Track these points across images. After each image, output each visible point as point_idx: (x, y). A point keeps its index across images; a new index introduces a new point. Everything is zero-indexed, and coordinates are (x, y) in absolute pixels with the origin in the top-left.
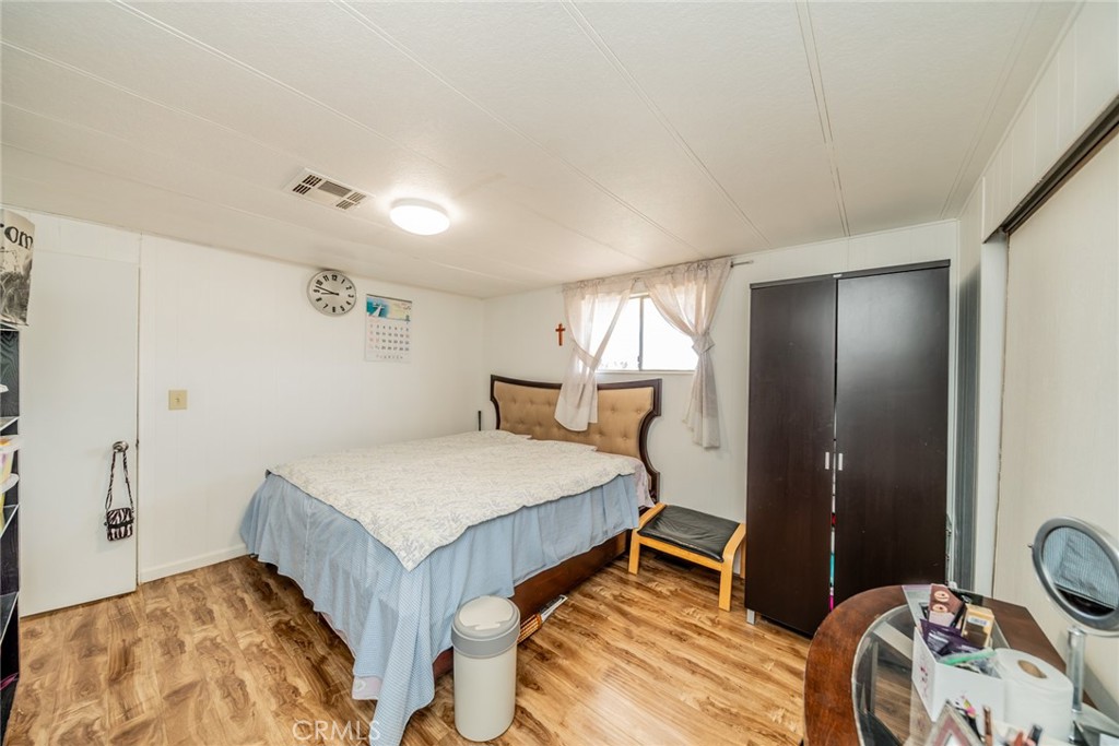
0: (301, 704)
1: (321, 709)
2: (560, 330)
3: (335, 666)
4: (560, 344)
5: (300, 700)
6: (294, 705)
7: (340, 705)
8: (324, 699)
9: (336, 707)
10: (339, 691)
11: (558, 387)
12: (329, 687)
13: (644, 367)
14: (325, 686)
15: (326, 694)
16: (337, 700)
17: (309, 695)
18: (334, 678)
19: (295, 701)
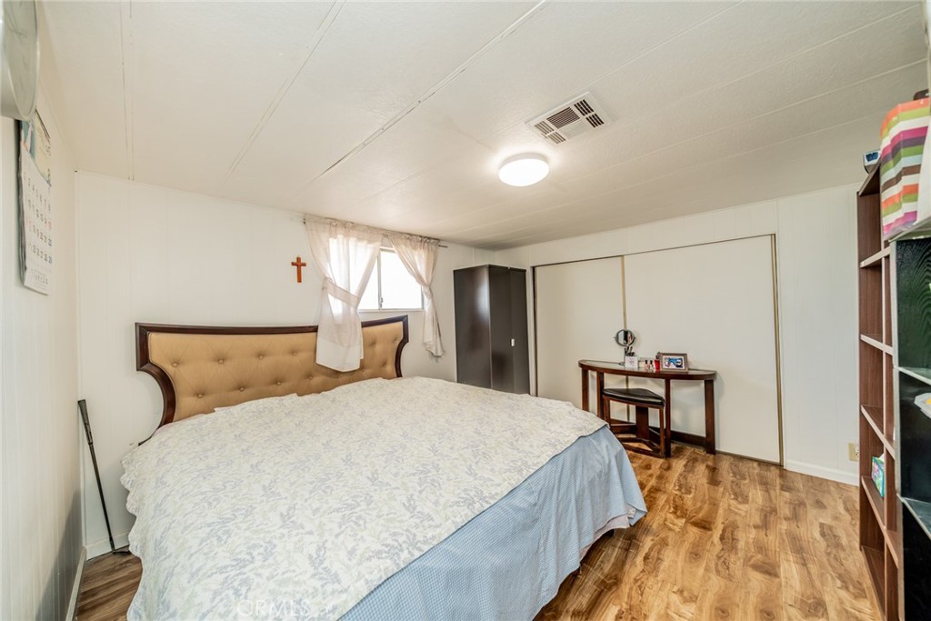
0: (627, 603)
1: (623, 585)
2: (299, 264)
3: (580, 598)
4: (300, 280)
5: (625, 606)
6: (631, 608)
7: (614, 574)
8: (614, 588)
9: (616, 575)
10: (603, 581)
11: (315, 329)
12: (602, 590)
13: (384, 307)
14: (603, 593)
15: (610, 589)
16: (611, 578)
17: (617, 601)
18: (592, 591)
19: (627, 610)
